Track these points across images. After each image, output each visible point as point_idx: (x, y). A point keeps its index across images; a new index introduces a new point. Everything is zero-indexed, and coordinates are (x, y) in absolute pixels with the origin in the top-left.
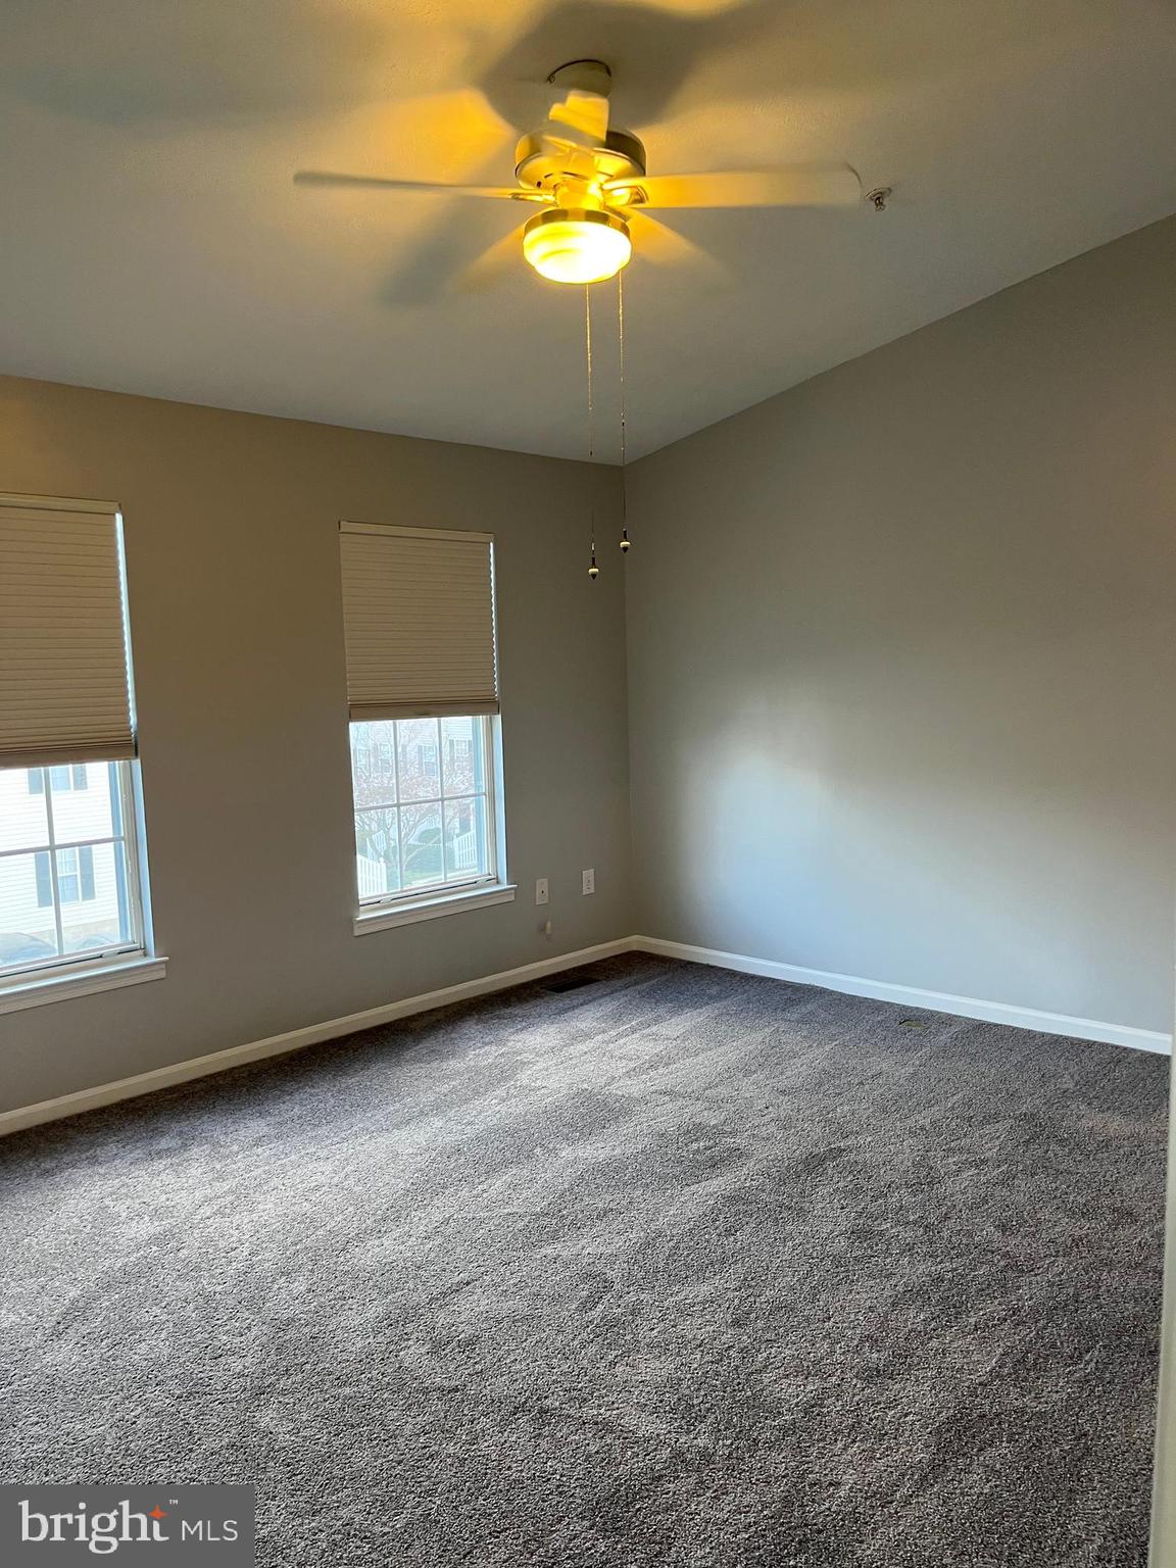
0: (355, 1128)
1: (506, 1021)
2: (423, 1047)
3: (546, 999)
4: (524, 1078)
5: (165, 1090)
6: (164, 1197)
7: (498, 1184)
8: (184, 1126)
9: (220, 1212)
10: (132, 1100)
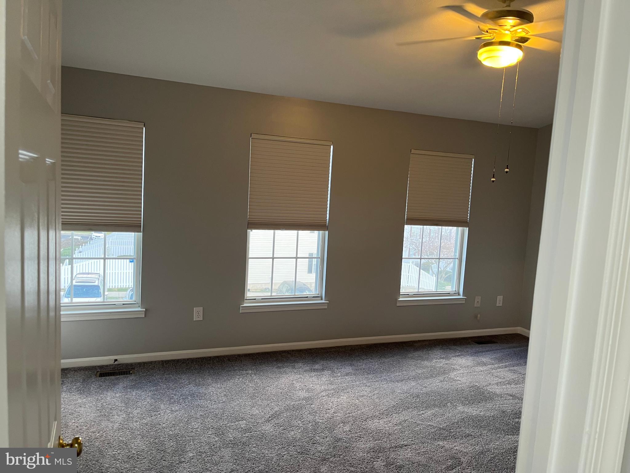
0: (382, 378)
1: (452, 351)
2: (417, 354)
3: (472, 346)
4: (452, 375)
5: (322, 348)
6: (312, 385)
7: (429, 413)
8: (324, 363)
9: (328, 395)
10: (310, 349)
